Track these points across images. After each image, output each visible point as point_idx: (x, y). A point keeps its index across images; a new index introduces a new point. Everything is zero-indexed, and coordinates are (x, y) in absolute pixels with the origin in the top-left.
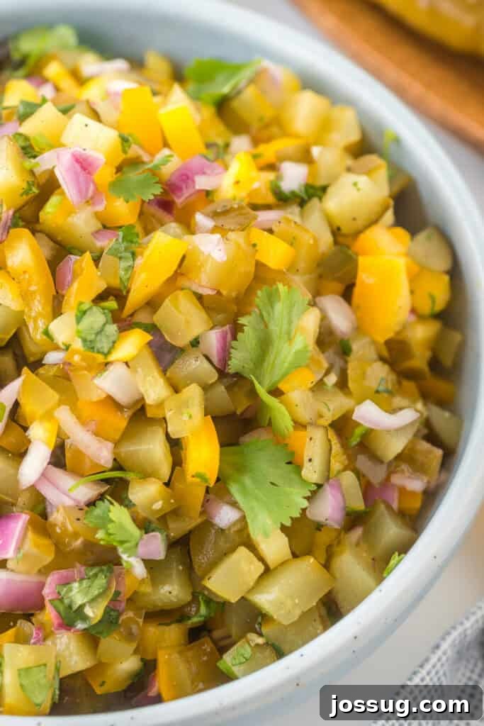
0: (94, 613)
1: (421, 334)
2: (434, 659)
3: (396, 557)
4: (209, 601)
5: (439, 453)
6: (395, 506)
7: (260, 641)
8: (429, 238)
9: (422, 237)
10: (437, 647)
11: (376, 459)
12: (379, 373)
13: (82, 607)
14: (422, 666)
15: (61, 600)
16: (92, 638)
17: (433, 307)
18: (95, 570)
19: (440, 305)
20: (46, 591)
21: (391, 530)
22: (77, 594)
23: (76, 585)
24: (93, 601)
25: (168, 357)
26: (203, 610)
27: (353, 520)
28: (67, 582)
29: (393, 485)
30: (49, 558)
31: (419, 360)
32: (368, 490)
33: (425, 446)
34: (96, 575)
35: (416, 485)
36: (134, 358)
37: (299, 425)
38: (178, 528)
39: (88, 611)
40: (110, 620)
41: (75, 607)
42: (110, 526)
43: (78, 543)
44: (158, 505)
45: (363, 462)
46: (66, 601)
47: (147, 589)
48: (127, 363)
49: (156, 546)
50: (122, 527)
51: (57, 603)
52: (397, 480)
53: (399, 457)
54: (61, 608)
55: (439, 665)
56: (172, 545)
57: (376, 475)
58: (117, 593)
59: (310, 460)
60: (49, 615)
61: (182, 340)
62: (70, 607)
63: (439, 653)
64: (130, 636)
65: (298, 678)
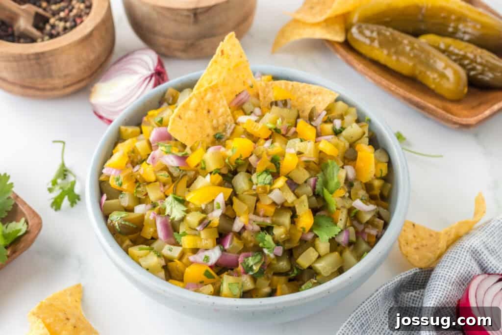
0: (256, 268)
1: (377, 183)
2: (375, 294)
3: (366, 253)
4: (297, 269)
5: (382, 222)
6: (366, 240)
7: (315, 281)
8: (380, 152)
9: (378, 151)
10: (377, 290)
11: (360, 222)
12: (362, 193)
13: (252, 266)
14: (371, 296)
15: (245, 263)
16: (254, 278)
17: (381, 175)
18: (257, 253)
19: (384, 175)
20: (240, 259)
21: (364, 246)
22: (251, 261)
23: (250, 258)
24: (255, 264)
25: (294, 187)
26: (295, 271)
27: (350, 244)
28: (247, 257)
29: (366, 233)
30: (241, 247)
31: (377, 192)
32: (357, 233)
33: (377, 220)
34: (257, 255)
35: (374, 232)
36: (282, 187)
37: (337, 209)
38: (288, 246)
39: (254, 268)
40: (261, 272)
41: (250, 265)
42: (265, 242)
43: (252, 244)
44: (283, 236)
45: (355, 223)
46: (247, 263)
47: (275, 262)
48: (280, 189)
49: (279, 251)
50: (269, 242)
51: (243, 264)
52: (367, 230)
53: (368, 222)
54: (245, 266)
55: (377, 297)
56: (285, 251)
57: (361, 228)
58: (264, 263)
59: (341, 220)
60: (240, 268)
61: (301, 181)
62: (248, 266)
63: (378, 292)
64: (268, 278)
65: (329, 290)
